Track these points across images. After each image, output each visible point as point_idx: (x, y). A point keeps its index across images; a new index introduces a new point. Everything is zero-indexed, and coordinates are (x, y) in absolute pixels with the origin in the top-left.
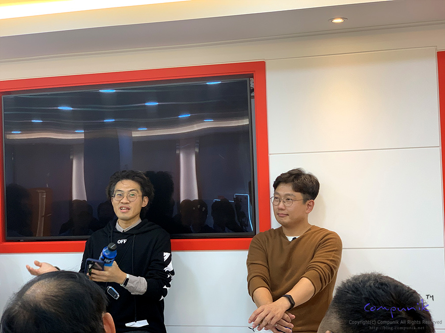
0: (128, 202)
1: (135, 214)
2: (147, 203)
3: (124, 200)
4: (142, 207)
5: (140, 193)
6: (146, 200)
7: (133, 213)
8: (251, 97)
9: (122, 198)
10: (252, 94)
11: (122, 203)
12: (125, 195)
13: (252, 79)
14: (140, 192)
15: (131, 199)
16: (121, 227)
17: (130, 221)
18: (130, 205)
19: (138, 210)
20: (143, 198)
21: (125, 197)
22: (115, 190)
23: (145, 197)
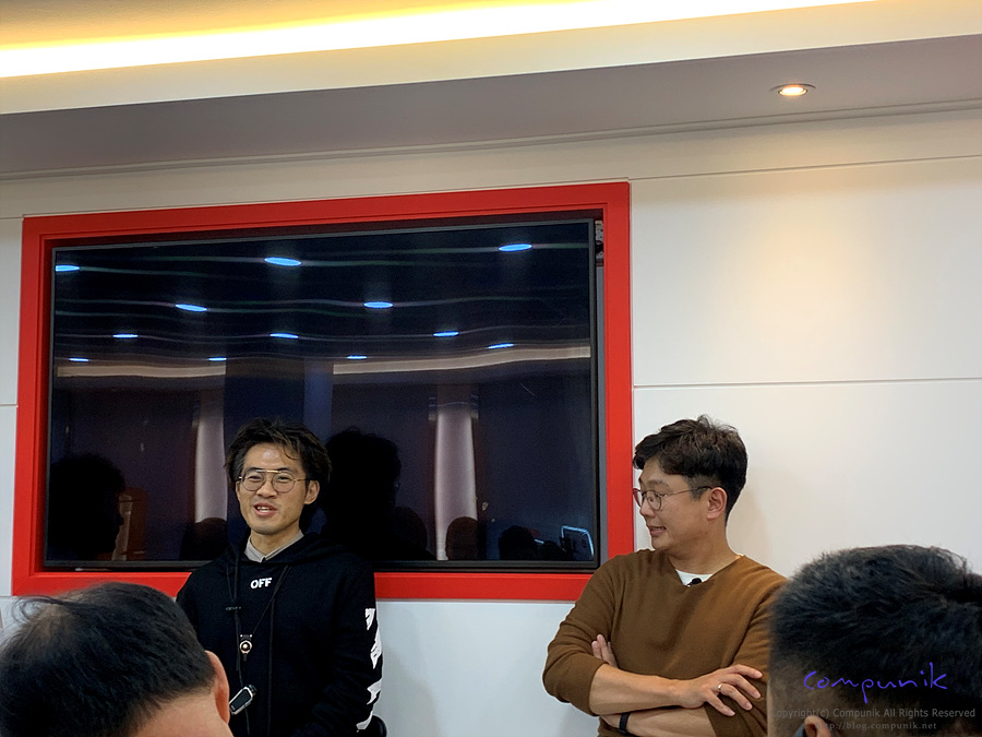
0: (274, 493)
1: (288, 521)
2: (316, 495)
3: (265, 490)
4: (306, 506)
5: (302, 475)
6: (314, 489)
7: (285, 517)
8: (598, 263)
9: (259, 484)
10: (599, 256)
11: (260, 495)
12: (268, 478)
13: (600, 222)
14: (300, 469)
15: (280, 487)
16: (256, 551)
17: (278, 536)
18: (279, 502)
19: (296, 512)
20: (307, 485)
21: (268, 483)
22: (245, 466)
23: (311, 482)
